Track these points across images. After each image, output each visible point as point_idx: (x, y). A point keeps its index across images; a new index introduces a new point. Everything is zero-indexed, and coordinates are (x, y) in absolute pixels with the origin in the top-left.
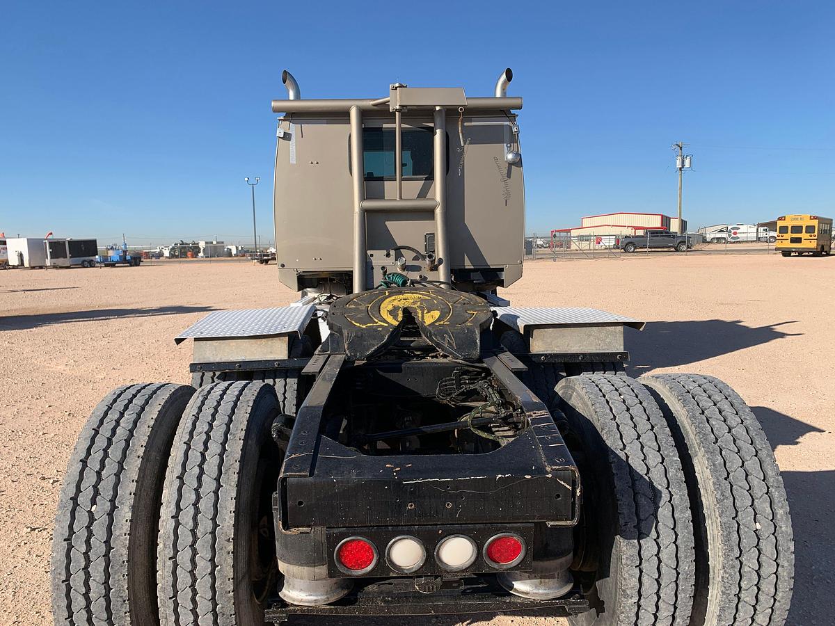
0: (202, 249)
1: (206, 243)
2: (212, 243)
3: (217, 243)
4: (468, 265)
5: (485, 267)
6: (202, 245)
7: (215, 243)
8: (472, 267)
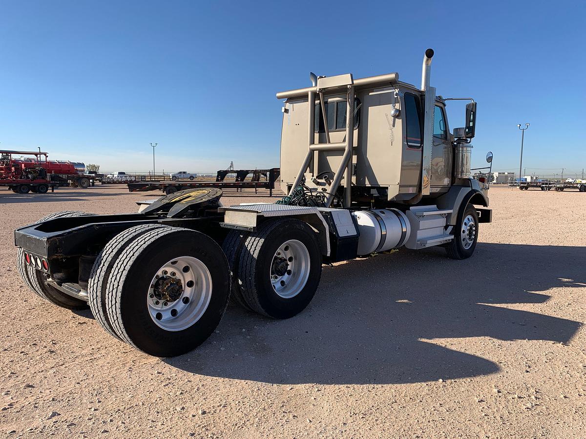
0: (495, 178)
1: (499, 173)
2: (504, 173)
3: (508, 173)
4: (368, 184)
5: (377, 186)
6: (496, 175)
7: (506, 174)
8: (370, 186)
